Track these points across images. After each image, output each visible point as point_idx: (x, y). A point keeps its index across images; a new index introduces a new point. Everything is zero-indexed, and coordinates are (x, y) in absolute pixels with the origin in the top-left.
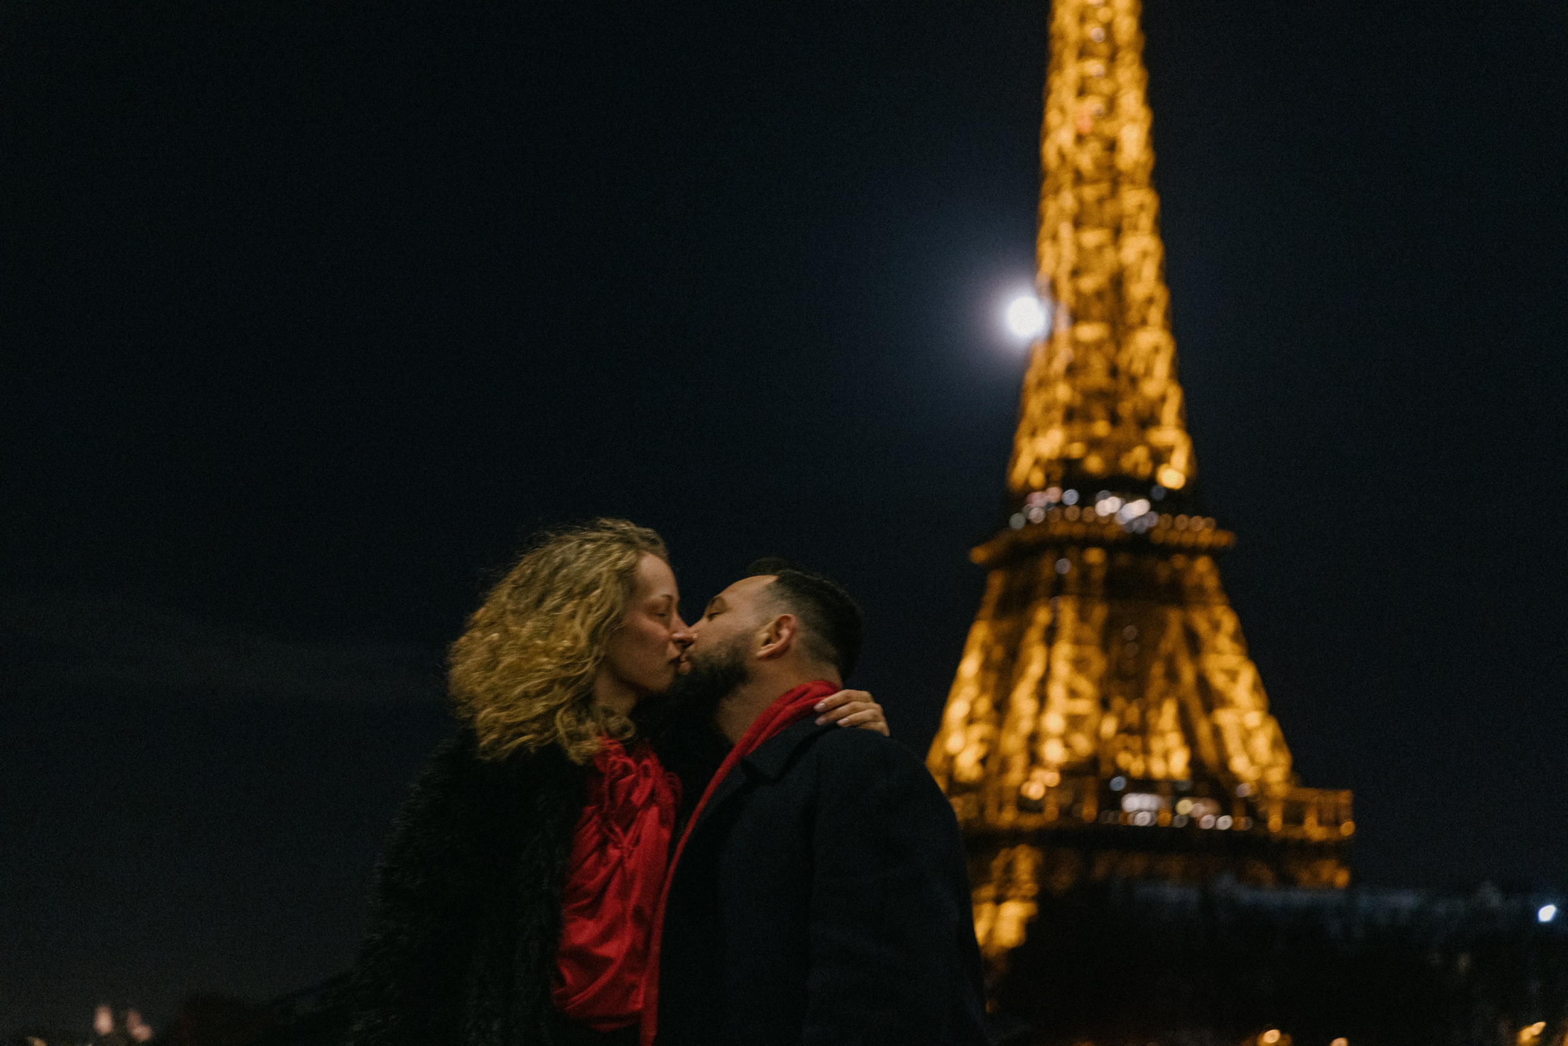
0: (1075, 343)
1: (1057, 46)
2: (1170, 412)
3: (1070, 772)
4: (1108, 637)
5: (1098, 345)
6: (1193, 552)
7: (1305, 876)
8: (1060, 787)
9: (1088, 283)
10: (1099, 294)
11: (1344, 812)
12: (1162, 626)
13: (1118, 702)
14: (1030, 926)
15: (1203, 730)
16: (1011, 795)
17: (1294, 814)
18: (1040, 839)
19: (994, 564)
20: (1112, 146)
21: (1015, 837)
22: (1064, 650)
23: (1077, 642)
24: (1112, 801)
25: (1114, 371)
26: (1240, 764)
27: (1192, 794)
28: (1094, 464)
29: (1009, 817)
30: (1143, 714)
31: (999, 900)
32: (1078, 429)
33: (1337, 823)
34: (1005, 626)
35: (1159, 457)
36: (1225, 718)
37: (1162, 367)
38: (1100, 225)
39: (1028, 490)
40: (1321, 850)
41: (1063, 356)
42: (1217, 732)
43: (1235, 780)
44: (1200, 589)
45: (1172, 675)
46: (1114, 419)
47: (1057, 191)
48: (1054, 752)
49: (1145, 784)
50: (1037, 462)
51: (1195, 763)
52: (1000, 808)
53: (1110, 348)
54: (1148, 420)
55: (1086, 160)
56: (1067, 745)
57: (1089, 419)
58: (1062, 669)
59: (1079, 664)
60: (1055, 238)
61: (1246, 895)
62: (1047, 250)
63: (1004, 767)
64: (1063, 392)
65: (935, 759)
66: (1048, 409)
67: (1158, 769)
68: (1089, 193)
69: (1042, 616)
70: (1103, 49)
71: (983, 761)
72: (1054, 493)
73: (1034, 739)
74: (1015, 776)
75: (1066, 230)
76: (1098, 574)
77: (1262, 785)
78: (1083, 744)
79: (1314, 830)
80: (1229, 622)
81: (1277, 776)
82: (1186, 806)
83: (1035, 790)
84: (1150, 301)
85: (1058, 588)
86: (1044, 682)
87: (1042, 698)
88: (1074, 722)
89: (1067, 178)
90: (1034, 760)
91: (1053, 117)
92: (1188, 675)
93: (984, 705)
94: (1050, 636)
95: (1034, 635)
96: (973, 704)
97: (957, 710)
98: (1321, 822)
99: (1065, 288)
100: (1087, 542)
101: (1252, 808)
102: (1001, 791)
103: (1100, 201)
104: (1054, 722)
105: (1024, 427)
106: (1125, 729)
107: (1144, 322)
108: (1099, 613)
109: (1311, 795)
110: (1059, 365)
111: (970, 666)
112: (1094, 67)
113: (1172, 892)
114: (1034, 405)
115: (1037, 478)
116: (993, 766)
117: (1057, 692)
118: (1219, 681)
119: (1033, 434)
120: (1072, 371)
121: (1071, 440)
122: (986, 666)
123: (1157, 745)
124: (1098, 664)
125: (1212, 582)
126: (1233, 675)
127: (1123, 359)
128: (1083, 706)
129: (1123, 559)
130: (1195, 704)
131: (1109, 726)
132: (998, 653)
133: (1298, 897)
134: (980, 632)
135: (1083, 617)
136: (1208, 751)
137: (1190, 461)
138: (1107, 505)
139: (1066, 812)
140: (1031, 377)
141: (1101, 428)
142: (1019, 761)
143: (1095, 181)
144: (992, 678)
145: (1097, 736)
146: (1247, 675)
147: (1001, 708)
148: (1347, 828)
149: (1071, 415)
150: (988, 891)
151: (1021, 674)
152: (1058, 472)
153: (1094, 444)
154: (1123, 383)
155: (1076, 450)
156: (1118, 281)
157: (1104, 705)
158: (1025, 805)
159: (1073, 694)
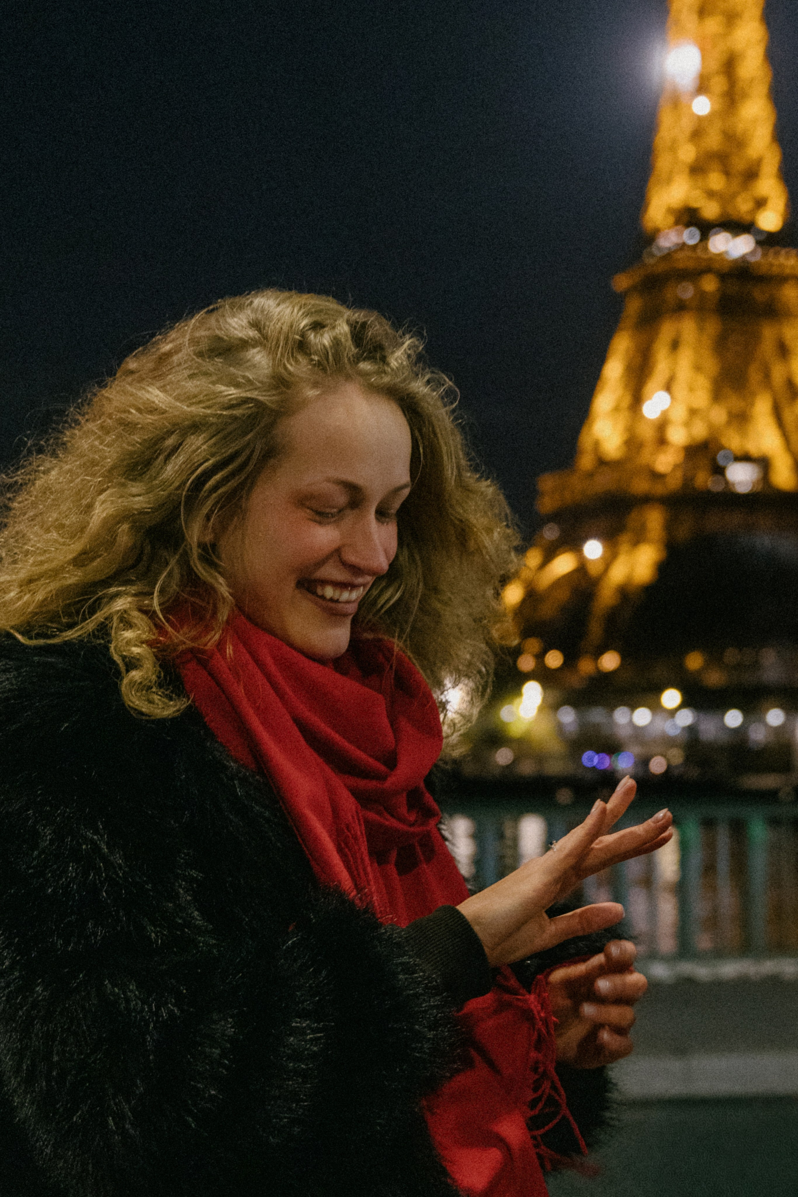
2: (770, 167)
4: (721, 345)
12: (758, 338)
13: (727, 396)
14: (660, 566)
15: (790, 417)
16: (643, 470)
18: (668, 502)
19: (633, 291)
21: (646, 500)
22: (686, 356)
23: (696, 349)
25: (728, 137)
28: (711, 211)
29: (642, 484)
31: (635, 545)
32: (698, 183)
34: (640, 338)
35: (760, 203)
37: (765, 129)
38: (719, 14)
46: (727, 173)
48: (677, 436)
49: (744, 457)
50: (667, 210)
54: (751, 175)
56: (688, 429)
57: (707, 173)
58: (683, 372)
63: (640, 450)
64: (688, 152)
65: (586, 441)
66: (675, 165)
67: (753, 447)
69: (668, 332)
71: (625, 445)
73: (662, 427)
74: (647, 455)
75: (690, 18)
76: (712, 300)
78: (700, 431)
83: (663, 466)
84: (755, 80)
85: (681, 307)
86: (670, 382)
88: (693, 412)
90: (662, 441)
92: (779, 376)
93: (625, 403)
94: (675, 345)
95: (662, 345)
97: (602, 403)
100: (703, 272)
104: (679, 412)
105: (656, 179)
106: (732, 416)
107: (749, 97)
108: (712, 328)
110: (685, 130)
111: (613, 369)
114: (663, 161)
115: (666, 221)
117: (681, 385)
119: (663, 187)
120: (693, 136)
121: (692, 192)
123: (753, 429)
124: (712, 366)
128: (700, 401)
129: (733, 287)
130: (785, 397)
131: (719, 414)
132: (636, 359)
134: (621, 344)
135: (701, 329)
137: (787, 206)
138: (721, 241)
139: (684, 483)
141: (717, 182)
142: (651, 444)
144: (634, 380)
145: (710, 423)
149: (694, 170)
150: (626, 538)
151: (649, 375)
152: (681, 217)
153: (711, 194)
154: (733, 146)
155: (696, 200)
156: (731, 62)
157: (716, 398)
158: (655, 477)
159: (691, 390)
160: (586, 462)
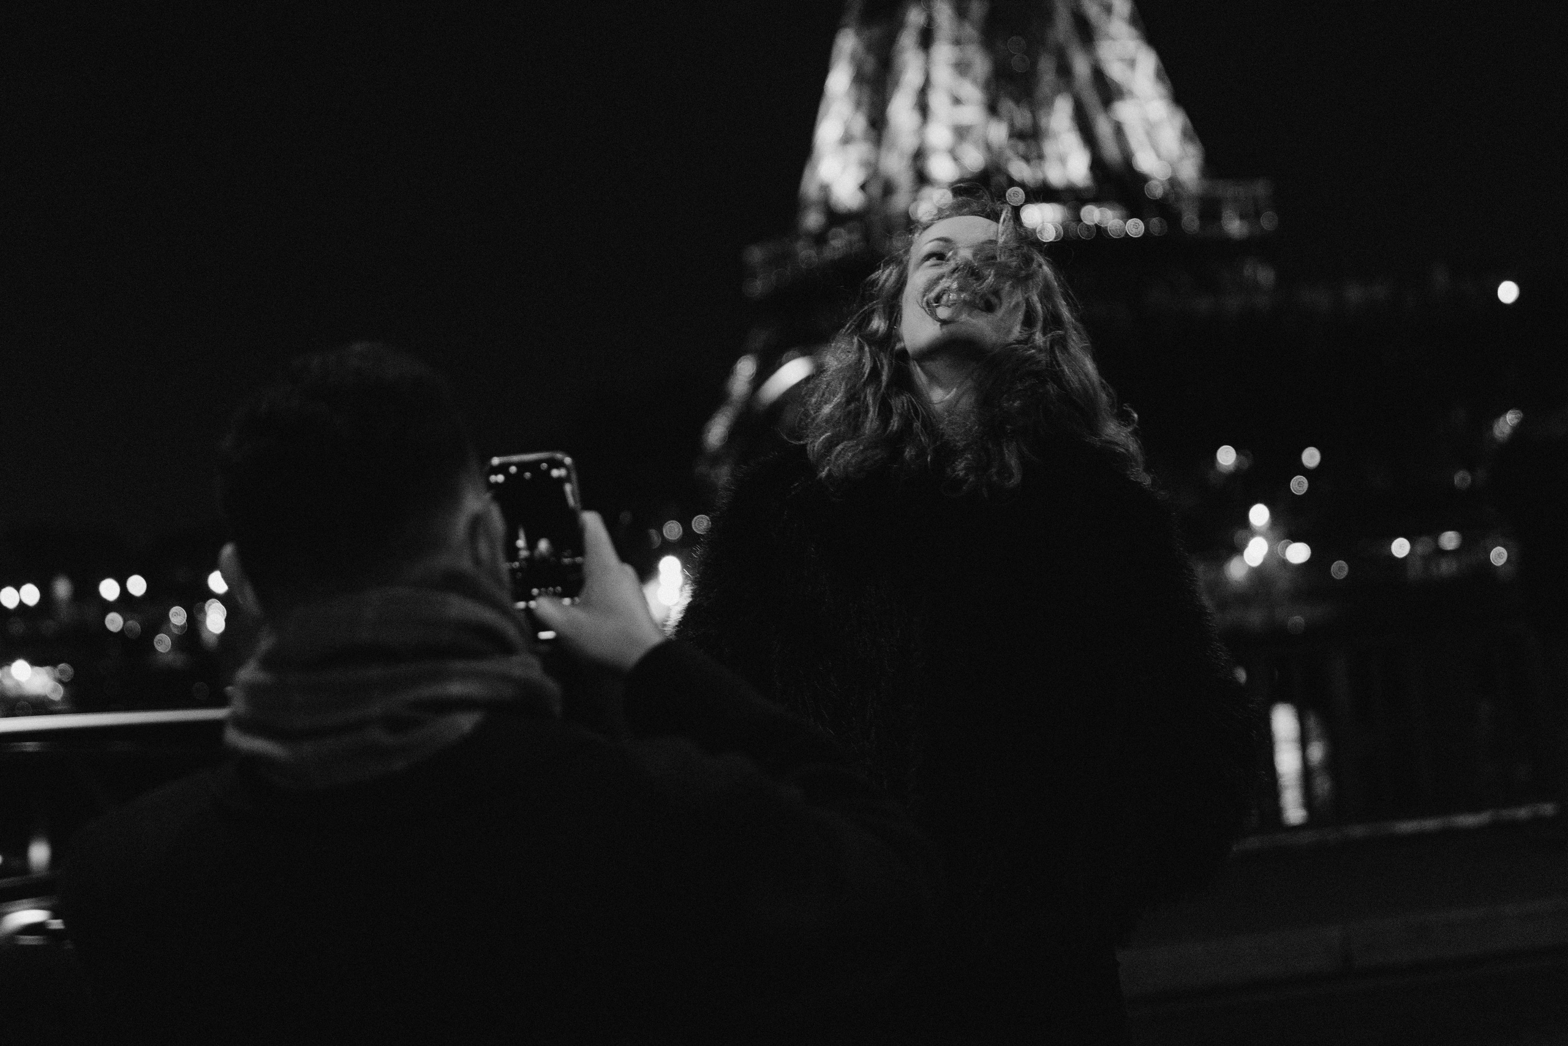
4: (991, 32)
7: (1226, 280)
11: (1266, 204)
17: (1210, 209)
23: (957, 42)
26: (1146, 162)
27: (1097, 199)
30: (1034, 117)
33: (1259, 217)
36: (1125, 111)
40: (1244, 247)
42: (1119, 130)
43: (1142, 179)
45: (1065, 71)
48: (942, 169)
51: (1098, 165)
52: (888, 234)
56: (956, 159)
59: (961, 68)
61: (1177, 305)
65: (810, 187)
67: (1055, 176)
69: (915, 17)
73: (919, 156)
77: (1173, 182)
78: (974, 159)
79: (1234, 226)
80: (1122, 4)
81: (1189, 170)
82: (1093, 215)
83: (924, 211)
86: (923, 92)
87: (923, 108)
88: (961, 133)
90: (922, 179)
94: (926, 39)
95: (908, 40)
96: (846, 124)
97: (828, 133)
98: (1240, 217)
101: (1163, 206)
102: (888, 217)
104: (939, 135)
106: (1017, 135)
108: (978, 5)
109: (1228, 190)
111: (839, 81)
117: (938, 101)
118: (1116, 71)
122: (859, 79)
126: (1132, 63)
131: (998, 132)
132: (870, 63)
134: (847, 41)
136: (1111, 150)
144: (864, 93)
145: (988, 147)
146: (1147, 62)
147: (877, 124)
148: (1268, 222)
151: (896, 84)
157: (992, 109)
159: (957, 101)
160: (813, 220)
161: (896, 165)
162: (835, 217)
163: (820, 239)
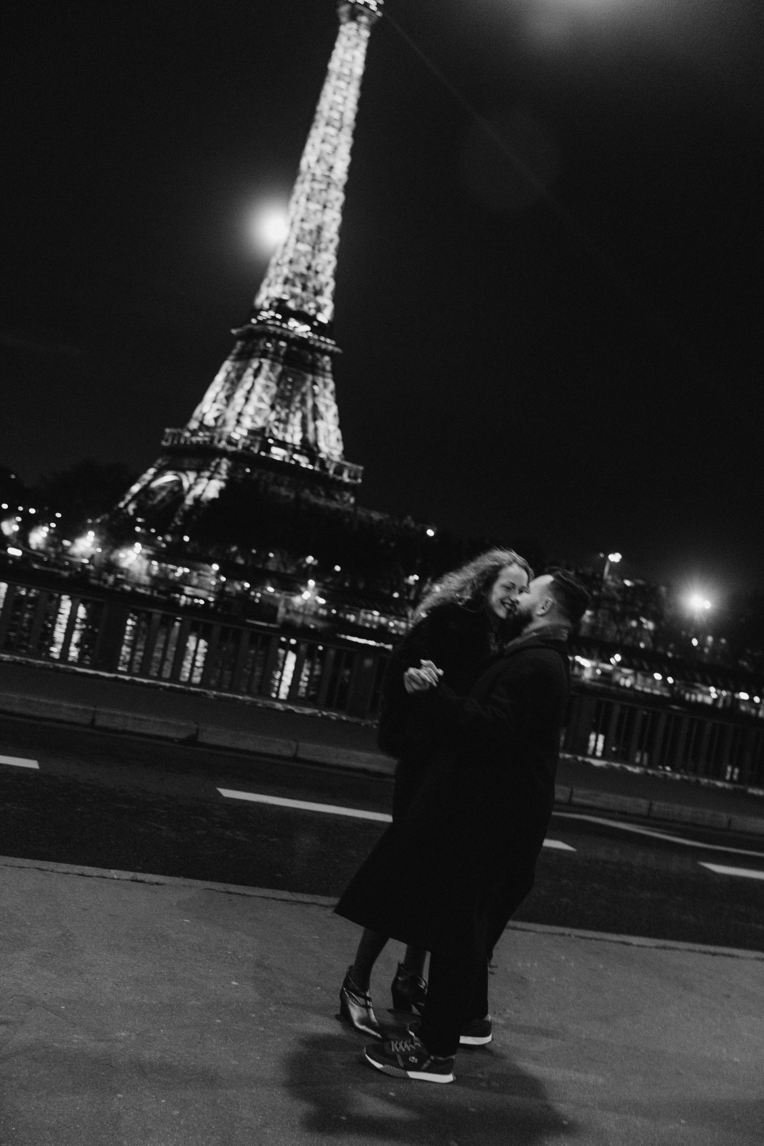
0: (296, 250)
1: (318, 117)
2: (328, 291)
3: (251, 432)
4: (281, 379)
5: (305, 255)
6: (325, 352)
7: (337, 497)
8: (246, 438)
9: (307, 226)
10: (311, 232)
11: (360, 475)
12: (304, 380)
13: (278, 408)
14: (221, 492)
15: (311, 427)
16: (225, 437)
17: (339, 470)
18: (232, 456)
19: (239, 337)
20: (331, 168)
21: (223, 453)
22: (261, 380)
23: (268, 379)
24: (267, 448)
25: (309, 268)
26: (322, 445)
27: (299, 453)
28: (292, 305)
29: (223, 444)
30: (287, 415)
31: (210, 478)
32: (288, 288)
33: (355, 478)
34: (238, 365)
35: (319, 309)
36: (321, 424)
37: (330, 270)
38: (318, 203)
39: (261, 310)
40: (346, 487)
41: (290, 254)
42: (316, 429)
43: (319, 451)
44: (324, 369)
45: (303, 402)
46: (304, 288)
47: (303, 182)
48: (247, 423)
49: (282, 444)
50: (267, 298)
51: (304, 440)
52: (220, 441)
53: (309, 257)
54: (318, 292)
55: (319, 170)
56: (253, 421)
57: (294, 285)
58: (258, 388)
59: (266, 388)
60: (297, 202)
61: (313, 499)
62: (293, 206)
63: (224, 423)
64: (286, 271)
65: (197, 413)
66: (277, 276)
67: (288, 439)
68: (317, 186)
69: (255, 364)
70: (337, 124)
71: (216, 419)
72: (272, 313)
73: (240, 415)
74: (229, 429)
75: (303, 200)
76: (282, 352)
77: (329, 455)
78: (260, 423)
79: (345, 477)
80: (332, 386)
81: (336, 453)
82: (296, 457)
83: (236, 436)
84: (331, 241)
85: (264, 354)
86: (249, 392)
87: (247, 399)
88: (259, 411)
89: (309, 177)
90: (238, 423)
91: (308, 148)
92: (310, 403)
93: (222, 395)
94: (256, 374)
95: (250, 371)
96: (217, 394)
97: (210, 395)
98: (349, 477)
99: (297, 224)
100: (281, 337)
101: (322, 462)
102: (221, 434)
103: (321, 190)
104: (250, 409)
105: (266, 282)
106: (278, 420)
107: (326, 249)
108: (279, 368)
109: (348, 464)
110: (286, 259)
111: (220, 378)
112: (332, 131)
113: (283, 491)
114: (272, 273)
115: (266, 305)
116: (220, 422)
117: (254, 397)
118: (322, 408)
119: (269, 285)
120: (291, 262)
121: (284, 293)
122: (226, 380)
123: (290, 428)
124: (274, 390)
125: (328, 368)
126: (328, 408)
127: (314, 264)
128: (265, 406)
129: (294, 349)
130: (310, 416)
131: (273, 416)
132: (233, 375)
133: (334, 505)
134: (227, 365)
135: (272, 368)
136: (311, 437)
138: (293, 323)
139: (246, 448)
140: (273, 261)
141: (298, 290)
142: (232, 422)
143: (321, 182)
144: (228, 385)
145: (266, 419)
146: (334, 409)
147: (229, 398)
148: (359, 481)
149: (286, 281)
150: (207, 474)
151: (241, 387)
152: (275, 304)
153: (293, 296)
154: (311, 273)
155: (285, 297)
156: (320, 229)
157: (273, 407)
158: (230, 441)
159: (261, 400)
160: (194, 425)
161: (231, 415)
162: (203, 426)
163: (194, 433)
